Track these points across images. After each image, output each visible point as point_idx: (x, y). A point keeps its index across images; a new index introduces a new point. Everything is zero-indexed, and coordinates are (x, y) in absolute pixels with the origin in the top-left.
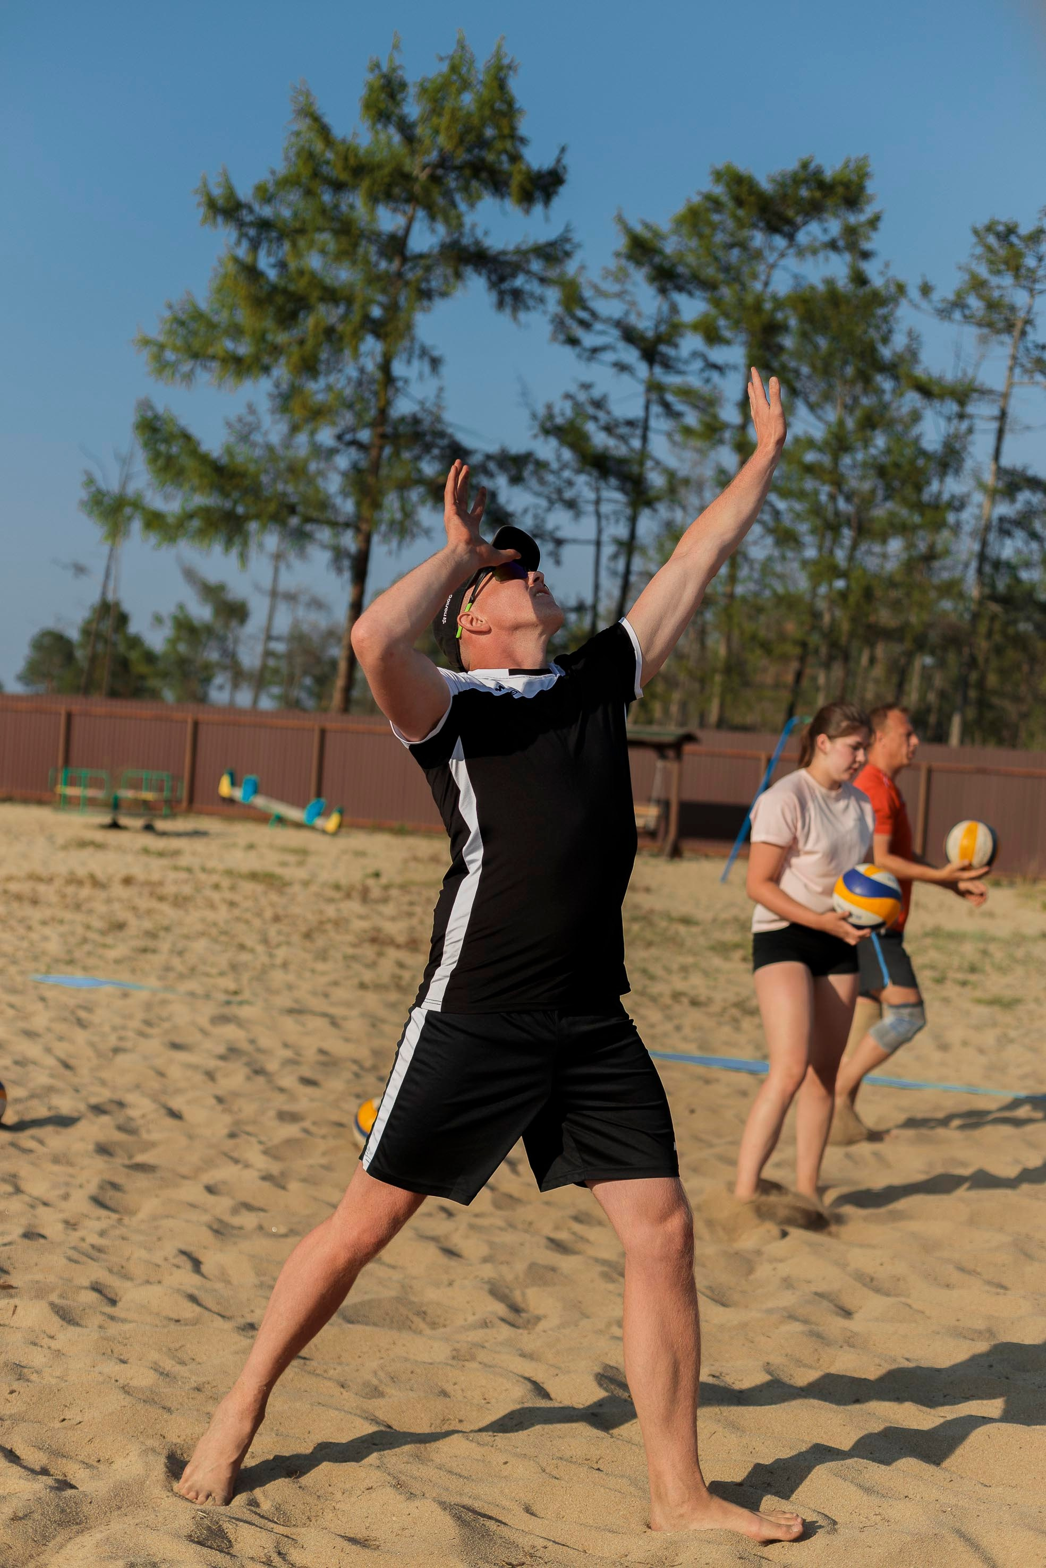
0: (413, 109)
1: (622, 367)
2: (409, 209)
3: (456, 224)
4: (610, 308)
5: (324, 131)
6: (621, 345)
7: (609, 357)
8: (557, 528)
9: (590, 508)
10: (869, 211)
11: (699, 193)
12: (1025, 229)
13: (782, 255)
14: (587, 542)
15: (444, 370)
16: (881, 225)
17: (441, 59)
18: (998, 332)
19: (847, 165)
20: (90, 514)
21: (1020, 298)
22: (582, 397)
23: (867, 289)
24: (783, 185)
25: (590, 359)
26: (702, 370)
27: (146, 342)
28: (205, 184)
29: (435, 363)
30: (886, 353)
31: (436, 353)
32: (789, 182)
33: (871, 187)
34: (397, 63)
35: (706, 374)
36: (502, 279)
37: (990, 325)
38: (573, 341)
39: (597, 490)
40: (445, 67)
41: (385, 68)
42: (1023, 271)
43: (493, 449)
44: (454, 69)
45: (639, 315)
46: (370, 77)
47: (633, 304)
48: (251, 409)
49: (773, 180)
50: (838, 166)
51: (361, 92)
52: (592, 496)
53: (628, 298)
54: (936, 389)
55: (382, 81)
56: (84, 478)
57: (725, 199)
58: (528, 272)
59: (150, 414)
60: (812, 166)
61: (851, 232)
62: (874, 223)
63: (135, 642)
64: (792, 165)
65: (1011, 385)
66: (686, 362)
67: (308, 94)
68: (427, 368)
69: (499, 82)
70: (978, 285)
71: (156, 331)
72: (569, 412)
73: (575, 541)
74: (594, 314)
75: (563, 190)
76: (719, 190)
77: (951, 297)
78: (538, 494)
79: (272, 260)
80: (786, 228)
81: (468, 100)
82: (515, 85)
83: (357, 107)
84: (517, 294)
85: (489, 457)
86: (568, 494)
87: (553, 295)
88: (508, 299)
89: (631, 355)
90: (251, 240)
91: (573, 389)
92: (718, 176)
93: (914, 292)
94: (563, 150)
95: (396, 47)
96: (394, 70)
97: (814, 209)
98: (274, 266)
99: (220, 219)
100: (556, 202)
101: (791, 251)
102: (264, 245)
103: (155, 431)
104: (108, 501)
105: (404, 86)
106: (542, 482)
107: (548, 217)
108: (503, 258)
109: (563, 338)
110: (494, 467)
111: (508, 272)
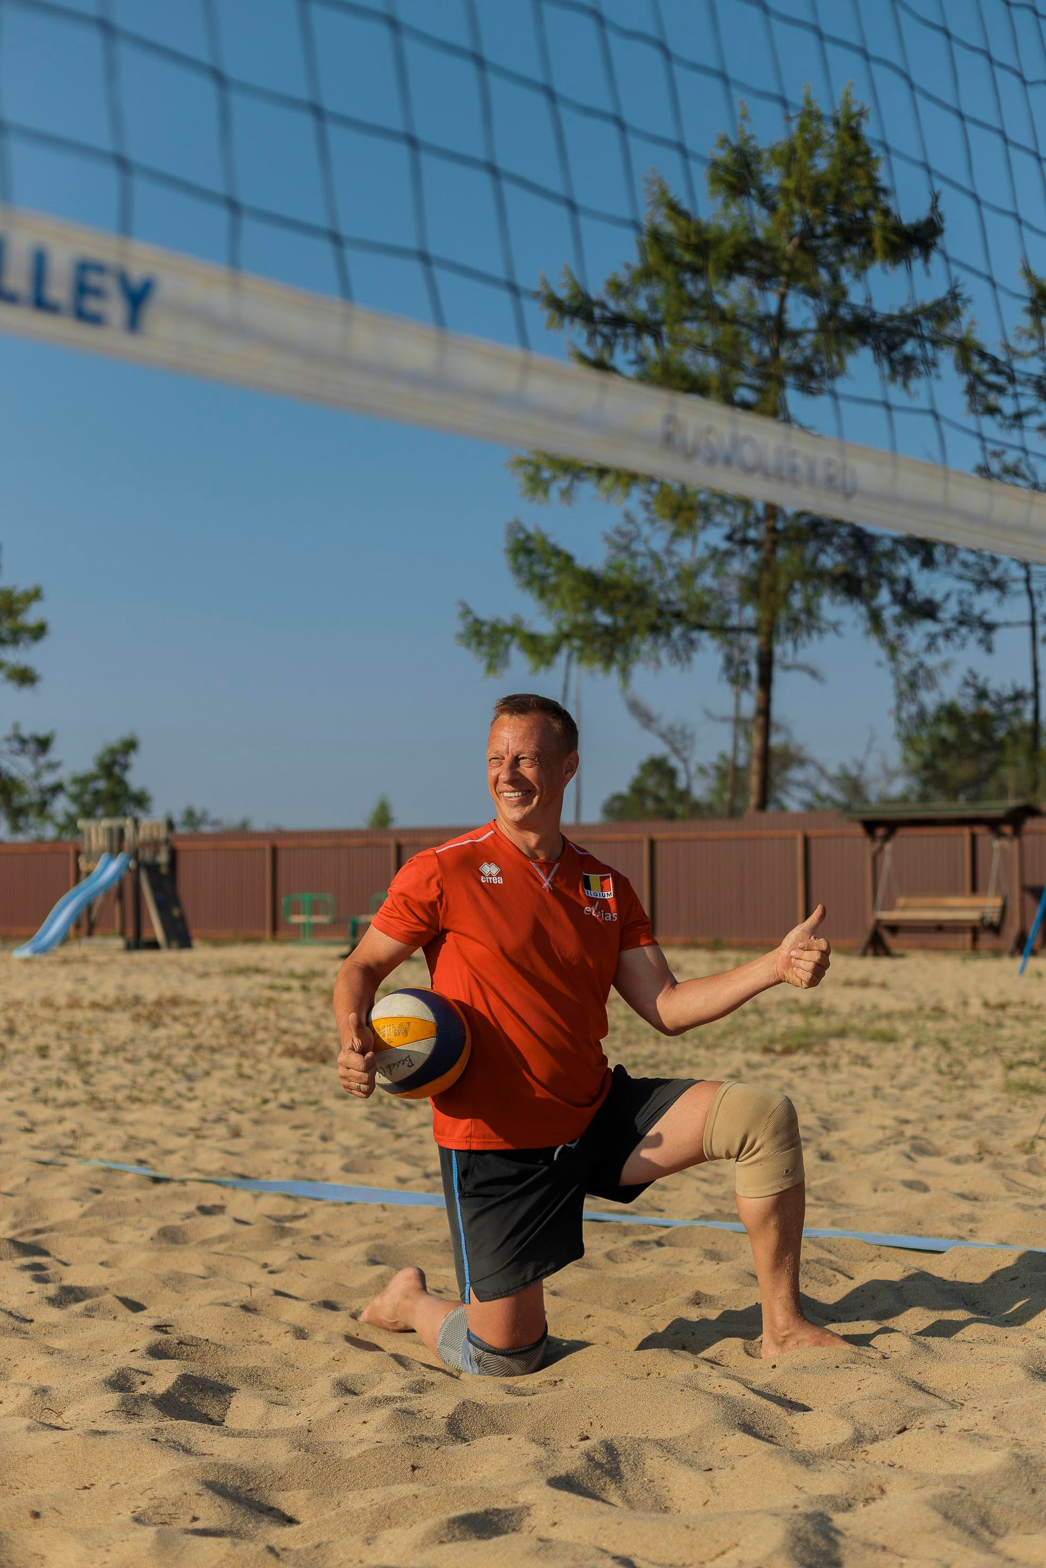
0: (773, 178)
2: (780, 285)
3: (838, 296)
4: (1029, 368)
6: (1043, 406)
7: (1034, 421)
8: (984, 612)
9: (1021, 586)
14: (1021, 624)
20: (468, 645)
22: (995, 467)
25: (1014, 426)
27: (518, 462)
34: (748, 133)
36: (892, 347)
38: (991, 409)
40: (793, 128)
41: (735, 141)
44: (804, 127)
46: (721, 153)
48: (628, 517)
55: (735, 155)
56: (460, 609)
58: (918, 336)
59: (521, 536)
63: (683, 794)
67: (658, 180)
69: (852, 133)
73: (1007, 624)
74: (1011, 378)
75: (941, 240)
78: (960, 578)
79: (632, 355)
81: (822, 164)
84: (908, 361)
85: (896, 541)
86: (994, 576)
87: (947, 358)
88: (900, 369)
90: (605, 337)
94: (936, 198)
95: (744, 117)
96: (747, 140)
98: (634, 362)
99: (568, 320)
100: (936, 255)
102: (620, 341)
103: (529, 552)
104: (486, 629)
105: (758, 155)
106: (965, 564)
107: (928, 273)
108: (889, 324)
109: (980, 408)
110: (902, 552)
111: (897, 339)
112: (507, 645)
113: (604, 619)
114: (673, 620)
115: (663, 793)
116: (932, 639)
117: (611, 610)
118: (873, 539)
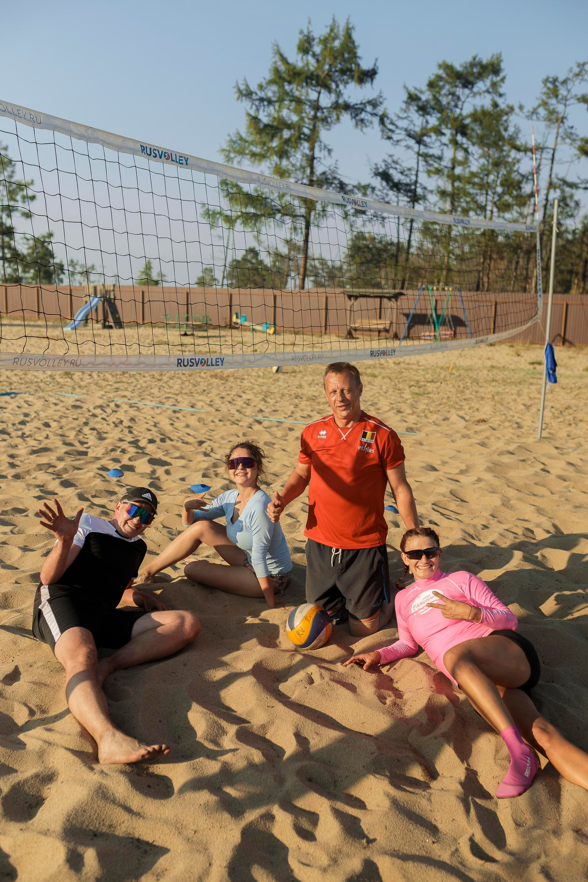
0: (317, 49)
1: (408, 147)
2: (318, 89)
3: (339, 94)
4: (403, 124)
5: (284, 60)
6: (407, 138)
7: (403, 143)
10: (502, 75)
11: (433, 74)
12: (561, 79)
13: (468, 97)
15: (333, 154)
16: (506, 81)
17: (326, 27)
18: (554, 123)
19: (492, 57)
20: (204, 218)
21: (560, 108)
22: (390, 161)
23: (498, 109)
24: (466, 68)
25: (396, 145)
26: (440, 146)
27: (223, 150)
28: (237, 85)
29: (330, 151)
30: (506, 135)
31: (330, 147)
32: (468, 65)
33: (503, 65)
34: (310, 30)
35: (441, 148)
36: (356, 115)
37: (550, 120)
38: (389, 138)
39: (397, 197)
40: (328, 30)
41: (306, 32)
42: (560, 97)
43: (355, 183)
44: (332, 30)
45: (414, 125)
46: (301, 36)
47: (412, 121)
49: (461, 66)
50: (489, 58)
51: (296, 42)
52: (396, 199)
53: (410, 119)
54: (522, 148)
55: (305, 37)
56: (202, 205)
57: (444, 75)
58: (366, 112)
59: (225, 178)
60: (477, 59)
61: (494, 85)
62: (503, 80)
63: (261, 262)
64: (469, 59)
65: (556, 144)
66: (433, 144)
67: (277, 46)
68: (326, 153)
69: (348, 36)
70: (545, 104)
71: (225, 146)
72: (384, 167)
74: (397, 127)
75: (377, 76)
76: (441, 72)
77: (531, 110)
79: (266, 114)
80: (470, 86)
81: (337, 44)
82: (355, 36)
83: (295, 49)
84: (362, 120)
85: (354, 187)
86: (387, 200)
87: (376, 120)
88: (359, 123)
89: (412, 142)
90: (256, 106)
91: (386, 158)
92: (440, 66)
93: (517, 110)
94: (376, 60)
95: (309, 23)
96: (309, 33)
97: (480, 76)
98: (266, 116)
99: (244, 98)
100: (375, 81)
101: (471, 95)
102: (262, 108)
103: (227, 184)
104: (211, 212)
105: (313, 39)
106: (377, 195)
107: (373, 88)
108: (356, 106)
109: (385, 137)
110: (356, 190)
111: (359, 112)
112: (218, 219)
113: (252, 210)
114: (277, 212)
115: (254, 261)
116: (364, 221)
117: (255, 207)
118: (346, 185)
